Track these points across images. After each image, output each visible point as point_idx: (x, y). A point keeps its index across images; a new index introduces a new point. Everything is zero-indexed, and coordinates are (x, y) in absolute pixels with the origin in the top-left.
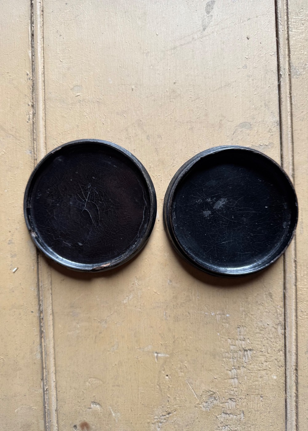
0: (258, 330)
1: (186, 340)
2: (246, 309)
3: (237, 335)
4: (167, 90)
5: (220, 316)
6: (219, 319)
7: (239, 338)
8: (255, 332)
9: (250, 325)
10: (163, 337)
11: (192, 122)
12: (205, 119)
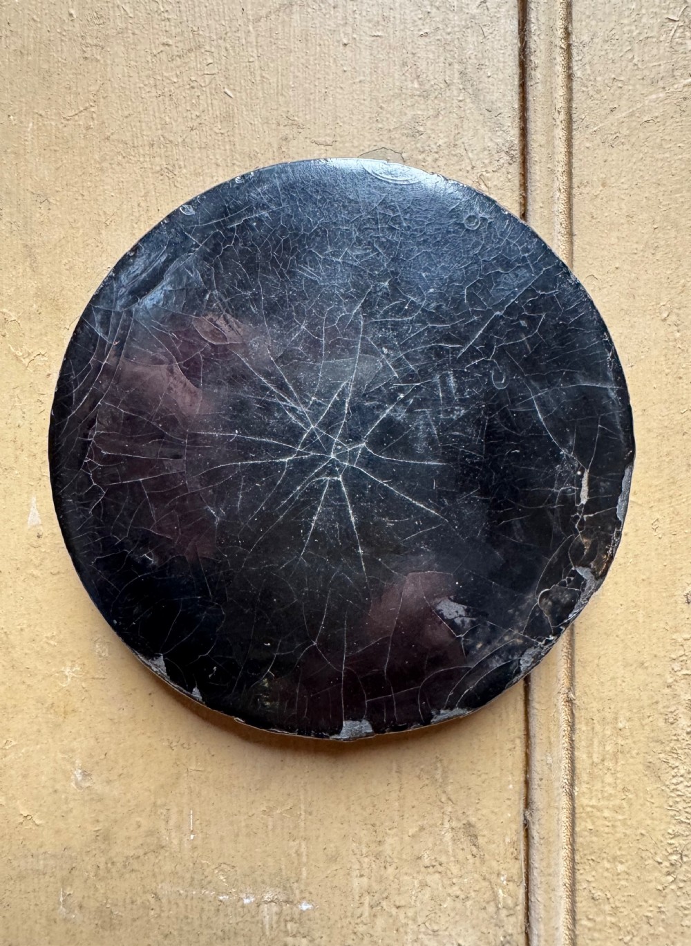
2: (375, 887)
4: (72, 11)
5: (275, 908)
11: (171, 142)
12: (222, 131)
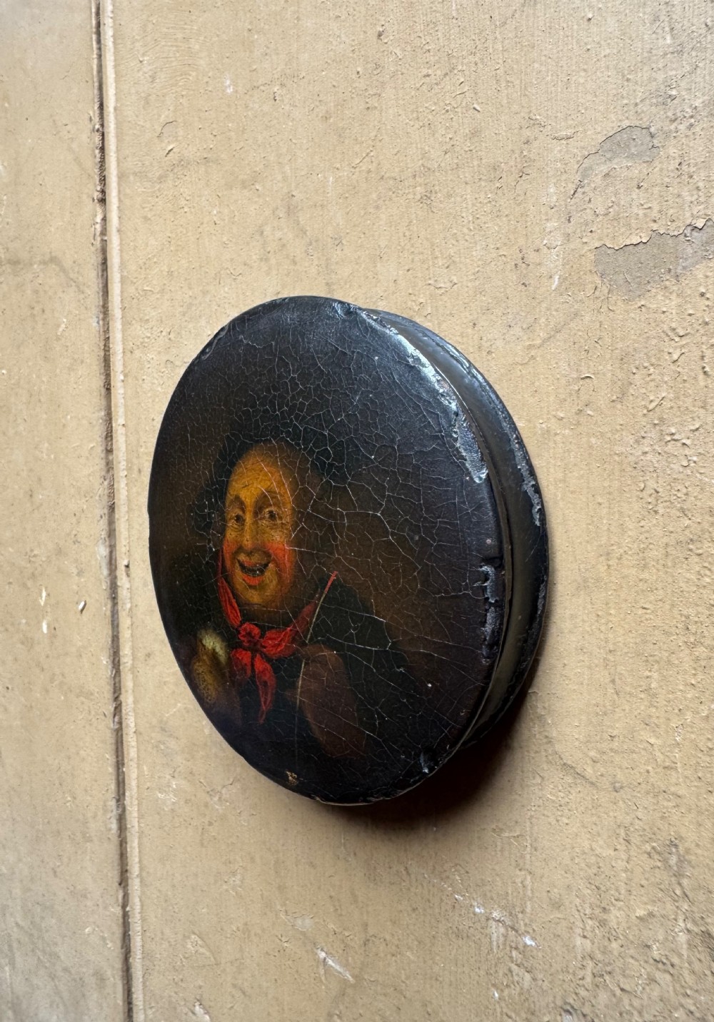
1: (398, 956)
6: (498, 937)
10: (340, 912)
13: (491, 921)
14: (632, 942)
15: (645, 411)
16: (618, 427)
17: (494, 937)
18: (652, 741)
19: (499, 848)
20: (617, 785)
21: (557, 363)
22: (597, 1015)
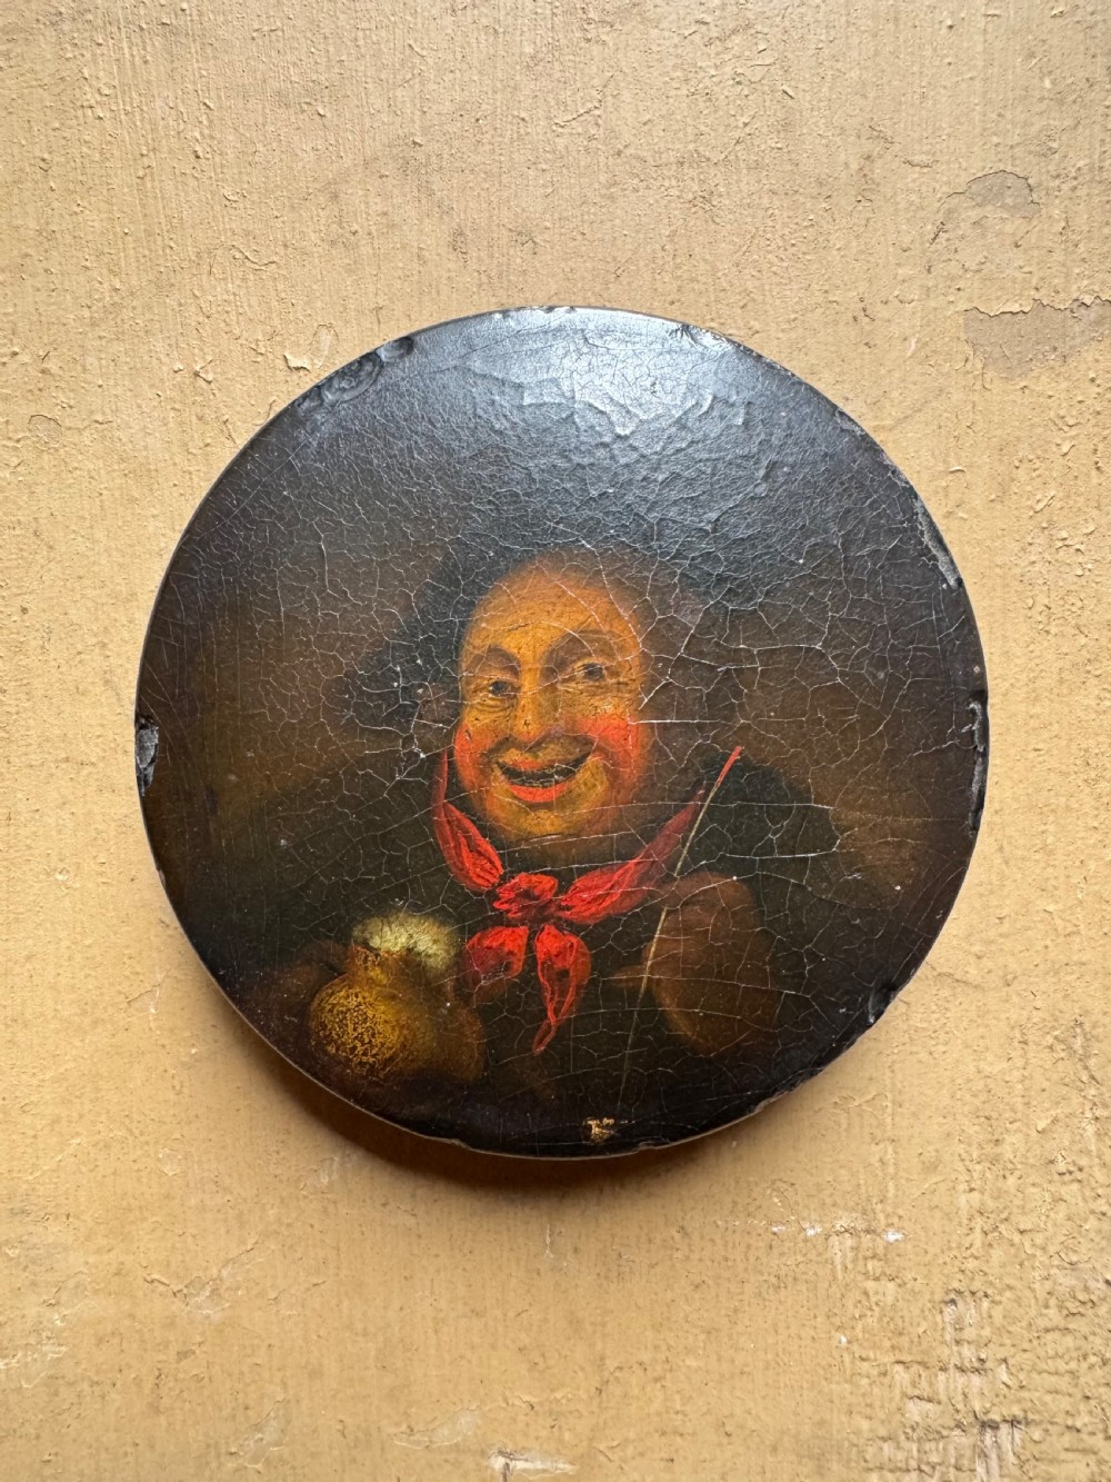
0: (1054, 1316)
1: (668, 1375)
2: (991, 1204)
3: (944, 1342)
5: (849, 1242)
6: (844, 1256)
7: (955, 1360)
8: (1042, 1323)
9: (1010, 1288)
10: (542, 1365)
11: (708, 160)
12: (779, 145)
13: (831, 1239)
14: (1033, 1166)
15: (1031, 513)
16: (1000, 533)
17: (838, 1259)
18: (1051, 908)
19: (844, 1126)
20: (1010, 977)
21: (916, 452)
22: (991, 1283)
